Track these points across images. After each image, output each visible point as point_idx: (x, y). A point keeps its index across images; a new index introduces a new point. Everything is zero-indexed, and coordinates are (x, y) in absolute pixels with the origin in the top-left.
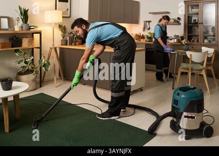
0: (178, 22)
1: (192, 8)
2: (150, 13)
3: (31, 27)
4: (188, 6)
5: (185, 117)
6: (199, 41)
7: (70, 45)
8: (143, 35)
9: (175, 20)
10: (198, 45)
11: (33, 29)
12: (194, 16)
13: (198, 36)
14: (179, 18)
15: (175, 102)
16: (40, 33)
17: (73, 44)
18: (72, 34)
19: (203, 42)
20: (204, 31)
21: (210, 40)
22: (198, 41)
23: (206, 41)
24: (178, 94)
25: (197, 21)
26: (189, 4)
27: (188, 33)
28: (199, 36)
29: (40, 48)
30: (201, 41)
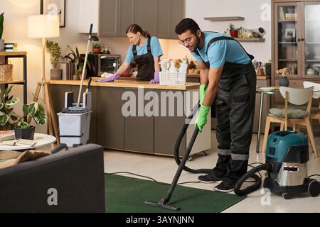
0: (259, 36)
1: (286, 11)
2: (206, 19)
3: (8, 46)
4: (279, 7)
5: (285, 169)
6: (299, 72)
7: (68, 79)
8: (192, 62)
9: (254, 33)
10: (297, 79)
11: (12, 48)
12: (289, 25)
13: (296, 62)
14: (261, 30)
15: (271, 150)
16: (24, 56)
17: (75, 77)
18: (69, 60)
19: (306, 74)
20: (307, 53)
21: (317, 69)
22: (296, 73)
23: (310, 72)
24: (275, 140)
25: (294, 36)
26: (280, 4)
27: (279, 58)
28: (299, 63)
29: (24, 84)
30: (301, 72)
